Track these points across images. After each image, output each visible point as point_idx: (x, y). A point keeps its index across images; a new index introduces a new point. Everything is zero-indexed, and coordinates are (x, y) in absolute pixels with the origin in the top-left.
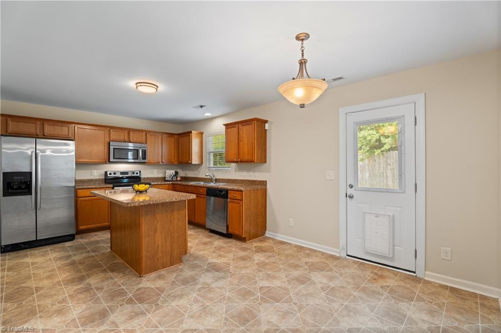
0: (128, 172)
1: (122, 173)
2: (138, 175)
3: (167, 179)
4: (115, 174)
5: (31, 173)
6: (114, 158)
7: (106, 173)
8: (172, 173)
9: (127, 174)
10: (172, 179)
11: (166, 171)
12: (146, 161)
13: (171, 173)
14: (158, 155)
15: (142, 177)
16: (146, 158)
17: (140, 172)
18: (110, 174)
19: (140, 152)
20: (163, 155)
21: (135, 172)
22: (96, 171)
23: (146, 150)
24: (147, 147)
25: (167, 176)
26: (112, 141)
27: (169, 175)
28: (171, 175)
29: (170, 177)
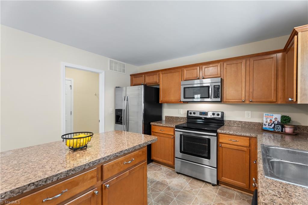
0: (207, 113)
1: (201, 113)
2: (220, 116)
4: (194, 113)
6: (185, 98)
8: (276, 119)
9: (206, 115)
11: (264, 114)
12: (219, 100)
13: (274, 117)
14: (242, 91)
15: (224, 119)
16: (219, 96)
17: (223, 113)
18: (191, 113)
19: (210, 89)
20: (251, 90)
21: (216, 113)
22: (182, 110)
23: (219, 86)
24: (222, 81)
25: (266, 122)
26: (185, 80)
27: (269, 121)
28: (274, 122)
29: (271, 126)
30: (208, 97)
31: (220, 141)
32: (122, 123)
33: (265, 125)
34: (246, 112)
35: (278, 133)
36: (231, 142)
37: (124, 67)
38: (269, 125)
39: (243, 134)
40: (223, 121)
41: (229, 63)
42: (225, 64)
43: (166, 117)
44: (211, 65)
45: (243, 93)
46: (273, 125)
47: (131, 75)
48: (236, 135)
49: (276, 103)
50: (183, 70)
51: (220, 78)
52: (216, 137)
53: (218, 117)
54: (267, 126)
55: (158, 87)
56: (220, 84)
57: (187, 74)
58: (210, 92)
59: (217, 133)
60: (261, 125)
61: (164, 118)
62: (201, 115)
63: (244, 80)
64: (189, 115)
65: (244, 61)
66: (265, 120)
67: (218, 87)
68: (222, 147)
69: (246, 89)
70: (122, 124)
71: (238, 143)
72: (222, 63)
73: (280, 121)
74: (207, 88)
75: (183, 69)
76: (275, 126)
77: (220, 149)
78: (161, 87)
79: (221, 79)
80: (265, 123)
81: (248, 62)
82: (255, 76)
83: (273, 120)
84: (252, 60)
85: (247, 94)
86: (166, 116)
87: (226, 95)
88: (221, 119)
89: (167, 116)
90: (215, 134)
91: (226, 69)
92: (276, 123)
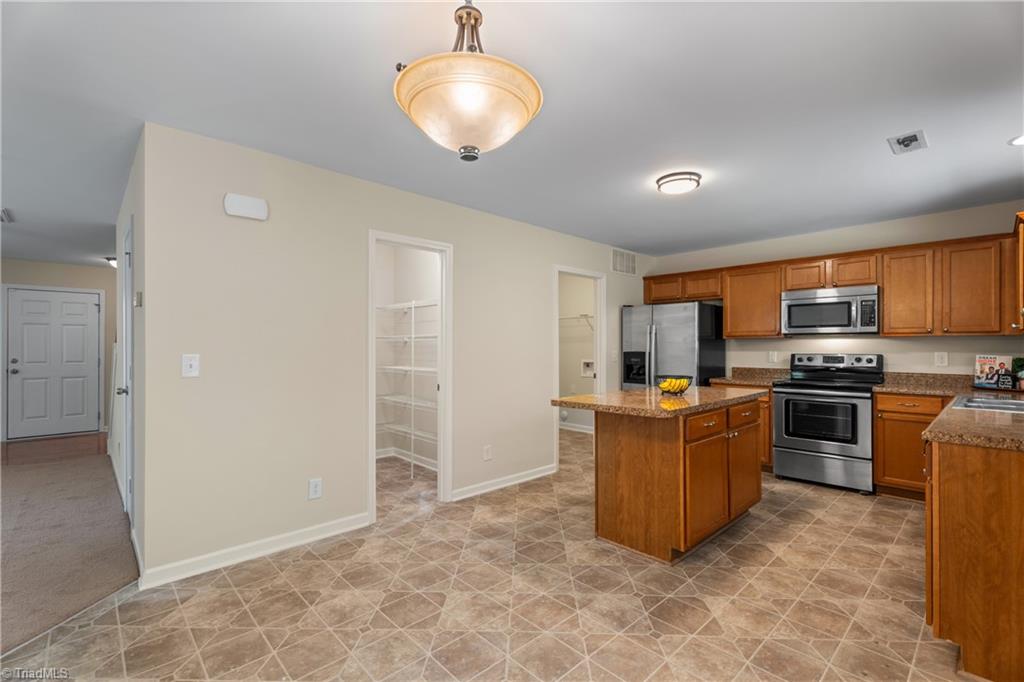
0: (843, 358)
1: (827, 359)
2: (874, 364)
3: (977, 381)
4: (810, 359)
5: (644, 353)
6: (791, 326)
7: (793, 356)
8: (1002, 365)
9: (839, 362)
10: (997, 382)
11: (978, 356)
12: (874, 329)
13: (998, 362)
14: (926, 311)
15: (885, 370)
16: (874, 322)
17: (880, 358)
18: (800, 360)
19: (854, 308)
20: (947, 310)
21: (865, 358)
22: (776, 353)
23: (874, 301)
24: (880, 292)
25: (982, 372)
26: (790, 290)
27: (987, 370)
28: (997, 371)
29: (992, 378)
30: (849, 325)
31: (880, 407)
32: (644, 379)
33: (979, 378)
34: (936, 354)
35: (1006, 391)
36: (902, 409)
37: (634, 261)
38: (987, 378)
39: (928, 392)
40: (882, 373)
41: (895, 255)
42: (886, 257)
43: (735, 371)
44: (852, 260)
45: (929, 315)
46: (996, 378)
47: (645, 279)
48: (914, 395)
49: (1002, 333)
50: (785, 269)
51: (876, 287)
52: (870, 401)
53: (870, 365)
54: (983, 380)
55: (717, 303)
56: (875, 298)
57: (792, 276)
58: (854, 313)
59: (873, 393)
60: (970, 378)
61: (729, 373)
62: (827, 362)
63: (930, 290)
64: (797, 363)
65: (929, 253)
66: (978, 367)
67: (871, 303)
68: (884, 420)
69: (935, 305)
70: (644, 383)
71: (919, 410)
72: (879, 255)
73: (1010, 369)
74: (846, 306)
75: (784, 266)
76: (999, 378)
77: (880, 423)
78: (727, 304)
79: (879, 287)
80: (978, 374)
81: (939, 256)
82: (954, 282)
83: (997, 367)
84: (946, 250)
85: (938, 318)
86: (733, 368)
87: (890, 319)
88: (875, 371)
89: (738, 368)
90: (869, 395)
91: (889, 267)
92: (1003, 372)
